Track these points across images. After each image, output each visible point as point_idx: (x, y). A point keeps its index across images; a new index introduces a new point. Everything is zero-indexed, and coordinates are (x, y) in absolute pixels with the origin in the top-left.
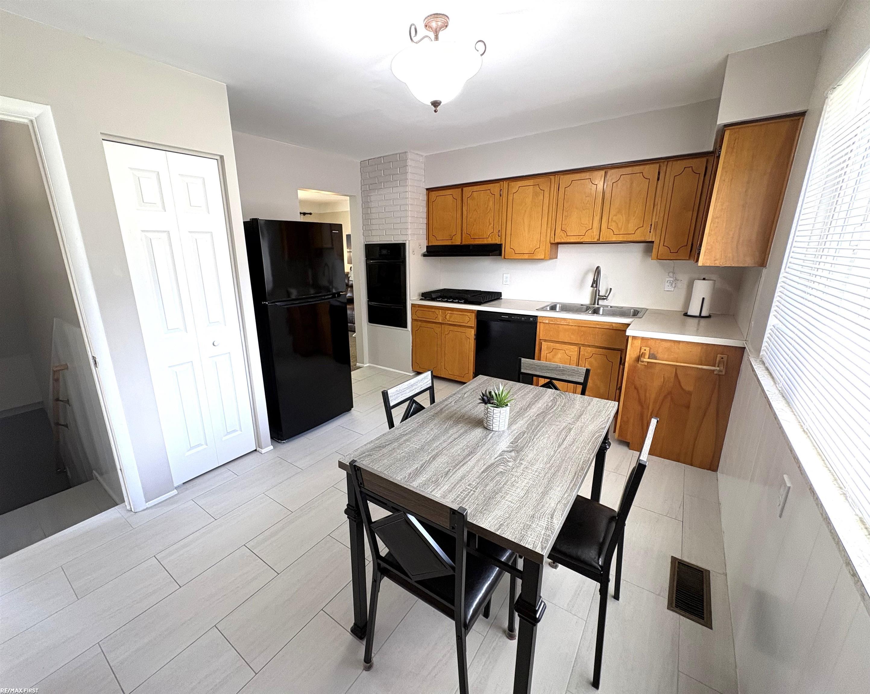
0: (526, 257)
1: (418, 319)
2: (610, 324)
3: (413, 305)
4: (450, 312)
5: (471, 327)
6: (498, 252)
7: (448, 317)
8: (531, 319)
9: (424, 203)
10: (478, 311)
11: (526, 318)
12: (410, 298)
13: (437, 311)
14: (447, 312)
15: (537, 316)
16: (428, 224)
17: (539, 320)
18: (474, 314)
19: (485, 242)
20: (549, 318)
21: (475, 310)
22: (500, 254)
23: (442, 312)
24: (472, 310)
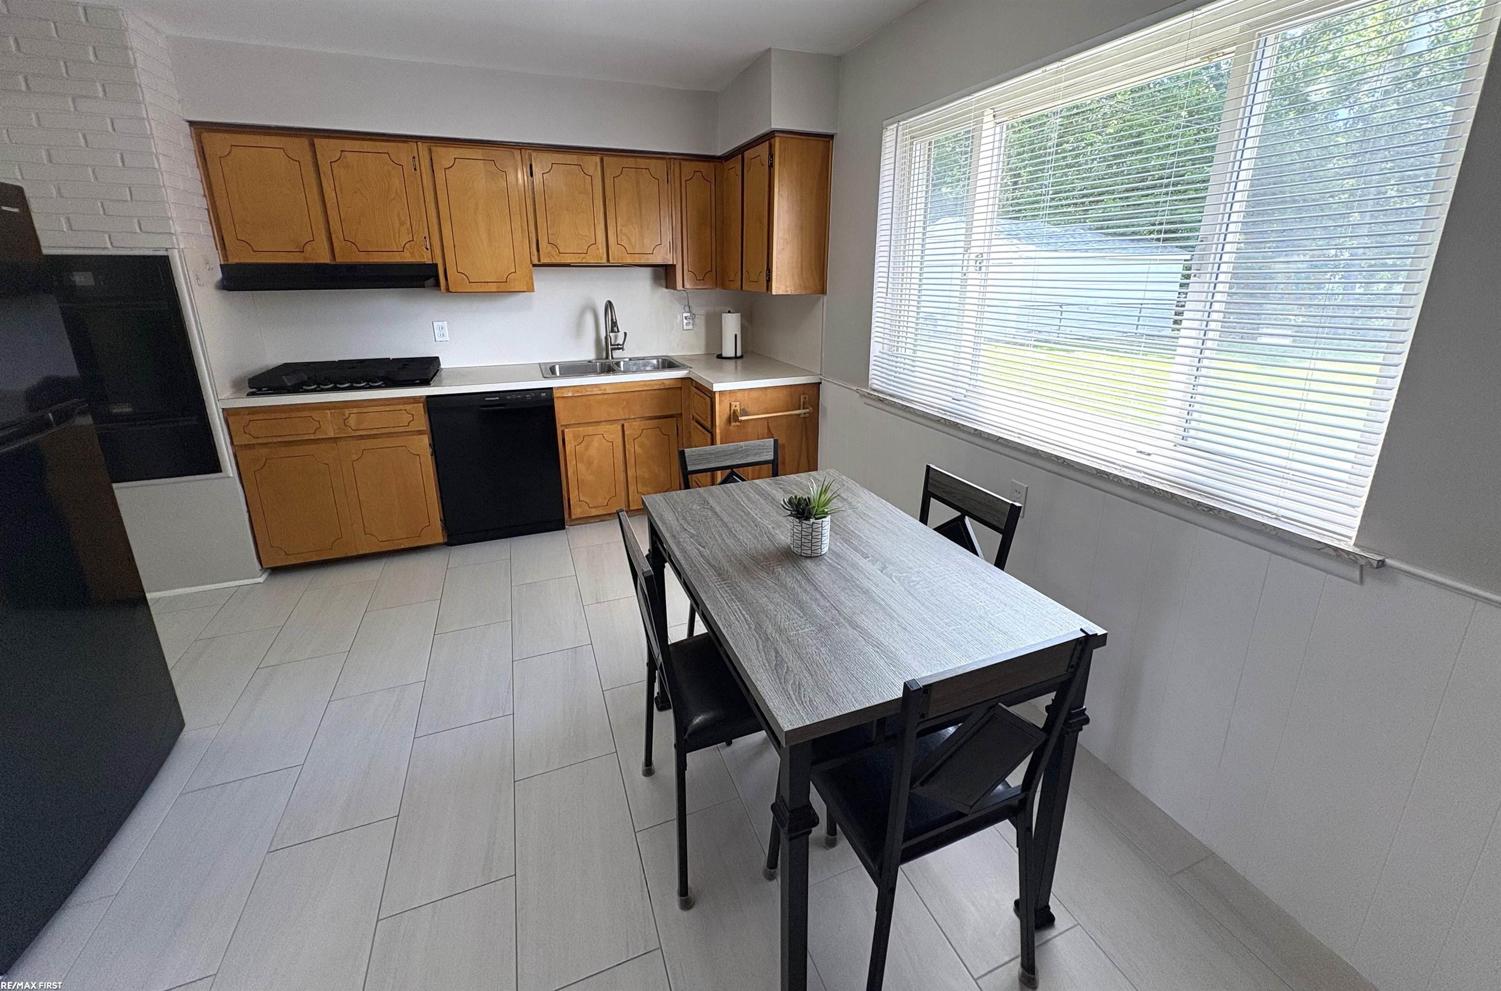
0: (493, 288)
1: (254, 441)
2: (660, 382)
3: (228, 413)
4: (355, 410)
5: (420, 433)
6: (431, 281)
7: (352, 422)
8: (544, 395)
9: (192, 158)
10: (428, 397)
11: (533, 395)
12: (216, 395)
13: (316, 415)
14: (347, 412)
15: (551, 388)
16: (214, 210)
17: (556, 394)
18: (421, 405)
19: (397, 259)
20: (573, 388)
21: (421, 397)
22: (437, 285)
23: (331, 413)
24: (414, 398)
